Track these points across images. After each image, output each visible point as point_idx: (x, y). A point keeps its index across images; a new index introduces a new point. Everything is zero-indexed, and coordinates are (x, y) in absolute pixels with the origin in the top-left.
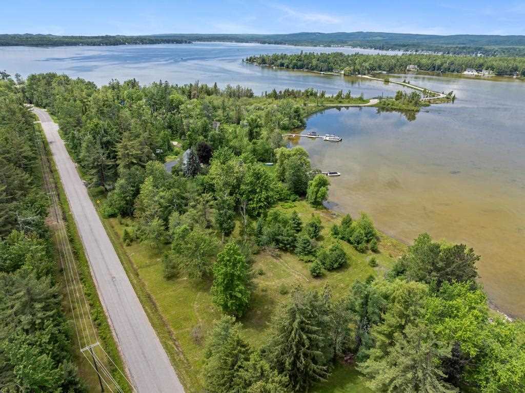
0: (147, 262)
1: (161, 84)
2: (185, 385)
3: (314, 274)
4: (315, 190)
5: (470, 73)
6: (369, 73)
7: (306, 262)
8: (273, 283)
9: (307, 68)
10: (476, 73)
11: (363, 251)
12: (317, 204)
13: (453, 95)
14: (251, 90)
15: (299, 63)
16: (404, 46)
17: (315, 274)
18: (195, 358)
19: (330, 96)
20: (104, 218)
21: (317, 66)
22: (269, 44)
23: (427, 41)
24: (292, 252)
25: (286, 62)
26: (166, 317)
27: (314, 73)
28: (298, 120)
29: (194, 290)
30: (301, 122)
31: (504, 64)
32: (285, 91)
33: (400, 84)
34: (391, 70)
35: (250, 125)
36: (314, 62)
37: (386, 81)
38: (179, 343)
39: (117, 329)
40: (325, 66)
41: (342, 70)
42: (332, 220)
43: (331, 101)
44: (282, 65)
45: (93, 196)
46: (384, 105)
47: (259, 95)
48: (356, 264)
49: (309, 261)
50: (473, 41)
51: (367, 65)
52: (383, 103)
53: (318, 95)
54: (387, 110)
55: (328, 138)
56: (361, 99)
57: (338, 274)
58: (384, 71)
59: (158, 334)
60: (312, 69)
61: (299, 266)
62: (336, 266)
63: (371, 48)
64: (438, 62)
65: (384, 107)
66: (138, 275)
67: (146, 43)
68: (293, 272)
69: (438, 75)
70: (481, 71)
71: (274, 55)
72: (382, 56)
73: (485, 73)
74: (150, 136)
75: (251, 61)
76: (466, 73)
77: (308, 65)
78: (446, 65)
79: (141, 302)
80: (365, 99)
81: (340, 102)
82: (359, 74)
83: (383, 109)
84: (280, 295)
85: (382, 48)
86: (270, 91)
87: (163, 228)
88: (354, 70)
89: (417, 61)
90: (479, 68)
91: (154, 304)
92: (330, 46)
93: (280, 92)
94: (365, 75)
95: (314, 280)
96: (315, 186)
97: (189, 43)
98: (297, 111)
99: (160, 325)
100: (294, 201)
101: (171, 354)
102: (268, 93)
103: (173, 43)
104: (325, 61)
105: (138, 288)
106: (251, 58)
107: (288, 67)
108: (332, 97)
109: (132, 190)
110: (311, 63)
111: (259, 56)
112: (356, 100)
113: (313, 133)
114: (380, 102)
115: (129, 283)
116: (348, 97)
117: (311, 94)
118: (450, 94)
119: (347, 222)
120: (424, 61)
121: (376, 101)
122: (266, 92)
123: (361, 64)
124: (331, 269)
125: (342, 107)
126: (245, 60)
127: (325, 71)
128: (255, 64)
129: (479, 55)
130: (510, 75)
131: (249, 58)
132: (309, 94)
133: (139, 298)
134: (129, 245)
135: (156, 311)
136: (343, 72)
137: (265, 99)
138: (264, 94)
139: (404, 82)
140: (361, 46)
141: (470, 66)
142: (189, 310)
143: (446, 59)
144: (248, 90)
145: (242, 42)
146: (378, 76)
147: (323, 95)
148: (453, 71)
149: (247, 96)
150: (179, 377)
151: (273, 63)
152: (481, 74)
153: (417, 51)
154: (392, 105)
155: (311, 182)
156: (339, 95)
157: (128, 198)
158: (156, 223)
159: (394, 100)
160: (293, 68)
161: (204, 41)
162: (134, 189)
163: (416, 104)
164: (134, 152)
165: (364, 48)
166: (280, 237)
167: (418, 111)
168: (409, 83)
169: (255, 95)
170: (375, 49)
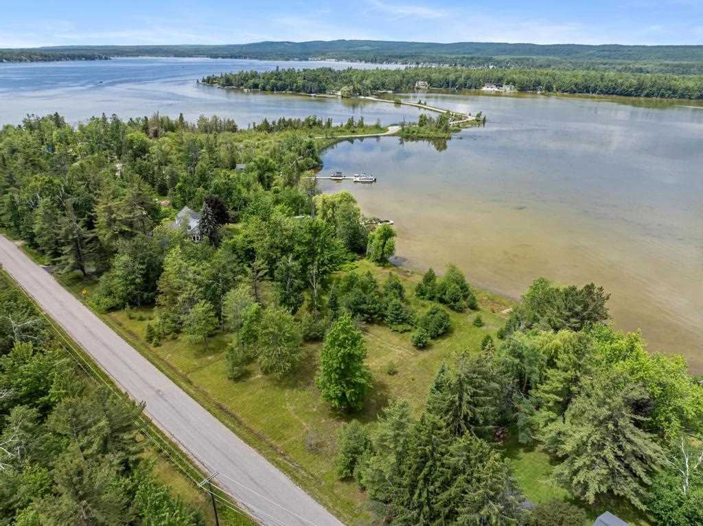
0: (196, 364)
1: (104, 119)
2: (325, 505)
3: (419, 344)
4: (381, 243)
5: (490, 89)
6: (372, 94)
7: (402, 332)
8: (374, 363)
9: (291, 90)
10: (496, 89)
11: (460, 310)
12: (382, 261)
13: (482, 117)
14: (233, 122)
15: (280, 83)
16: (401, 57)
17: (421, 345)
18: (321, 471)
19: (339, 124)
20: (101, 314)
21: (304, 86)
22: (223, 58)
23: (427, 50)
24: (380, 323)
25: (261, 83)
26: (257, 429)
27: (301, 95)
28: (312, 157)
29: (277, 388)
30: (316, 161)
31: (526, 77)
32: (280, 121)
33: (416, 106)
34: (397, 89)
35: (259, 168)
36: (300, 82)
37: (397, 103)
38: (291, 456)
39: (198, 455)
40: (315, 85)
41: (339, 90)
42: (408, 279)
43: (341, 131)
44: (256, 86)
45: (68, 285)
46: (408, 132)
47: (245, 127)
48: (460, 327)
49: (405, 331)
50: (478, 50)
51: (367, 82)
52: (406, 130)
53: (324, 124)
54: (413, 139)
55: (358, 179)
56: (377, 127)
57: (445, 341)
58: (390, 89)
59: (260, 451)
60: (297, 91)
61: (396, 339)
62: (441, 331)
63: (361, 61)
64: (452, 77)
65: (407, 135)
66: (190, 382)
67: (37, 60)
68: (391, 347)
69: (453, 93)
70: (502, 86)
71: (241, 73)
72: (384, 71)
73: (507, 89)
74: (140, 192)
75: (210, 82)
76: (484, 89)
77: (291, 85)
78: (461, 80)
79: (215, 415)
80: (382, 127)
81: (353, 132)
82: (360, 95)
83: (407, 138)
84: (389, 377)
85: (374, 61)
86: (259, 123)
87: (212, 314)
88: (354, 91)
89: (426, 76)
90: (499, 82)
91: (233, 416)
92: (307, 60)
93: (274, 123)
94: (368, 96)
95: (419, 352)
96: (380, 239)
97: (106, 59)
98: (310, 146)
99: (254, 439)
100: (353, 260)
101: (289, 472)
102: (256, 125)
103: (80, 59)
104: (314, 80)
105: (202, 400)
106: (209, 79)
107: (264, 89)
108: (342, 126)
109: (142, 269)
110: (296, 82)
111: (219, 76)
112: (371, 128)
113: (338, 173)
114: (403, 130)
115: (184, 394)
116: (361, 125)
117: (314, 124)
118: (479, 115)
119: (429, 278)
120: (434, 76)
121: (397, 129)
122: (254, 123)
123: (360, 82)
124: (436, 336)
125: (356, 138)
126: (200, 81)
127: (316, 92)
128: (217, 85)
129: (491, 67)
130: (533, 90)
131: (206, 78)
132: (311, 123)
133: (209, 410)
134: (157, 345)
135: (240, 423)
136: (339, 93)
137: (254, 132)
138: (252, 127)
139: (420, 103)
140: (347, 59)
141: (489, 81)
142: (284, 414)
143: (460, 73)
144: (228, 121)
145: (184, 57)
146: (382, 97)
147: (329, 124)
148: (470, 88)
149: (228, 130)
150: (313, 497)
151: (242, 85)
152: (502, 90)
153: (418, 63)
154: (418, 132)
155: (372, 233)
156: (350, 123)
157: (138, 280)
158: (201, 308)
159: (417, 126)
160: (272, 90)
161: (127, 56)
162: (144, 267)
163: (447, 129)
164: (124, 216)
165: (352, 61)
166: (364, 306)
167: (449, 138)
168: (425, 104)
169: (239, 128)
170: (366, 62)
